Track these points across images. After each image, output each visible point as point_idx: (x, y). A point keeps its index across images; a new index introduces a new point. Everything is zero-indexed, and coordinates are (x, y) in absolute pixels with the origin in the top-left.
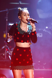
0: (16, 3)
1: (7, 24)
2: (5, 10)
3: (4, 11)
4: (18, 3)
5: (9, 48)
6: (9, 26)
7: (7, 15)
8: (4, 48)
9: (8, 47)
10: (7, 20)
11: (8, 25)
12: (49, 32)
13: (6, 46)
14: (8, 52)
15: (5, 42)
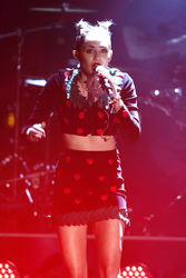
0: (52, 10)
1: (20, 82)
2: (14, 34)
3: (8, 35)
5: (24, 163)
7: (20, 51)
8: (8, 163)
9: (21, 159)
10: (19, 67)
11: (24, 83)
13: (16, 155)
14: (22, 176)
15: (12, 141)
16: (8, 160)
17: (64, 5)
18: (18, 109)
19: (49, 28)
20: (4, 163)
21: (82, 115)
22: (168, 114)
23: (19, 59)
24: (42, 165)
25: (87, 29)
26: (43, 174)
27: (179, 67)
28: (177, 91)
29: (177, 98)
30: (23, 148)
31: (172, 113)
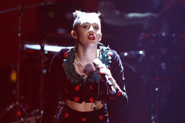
1: (20, 47)
3: (11, 10)
5: (24, 109)
6: (25, 49)
8: (11, 110)
9: (22, 106)
10: (19, 35)
11: (23, 47)
13: (17, 103)
14: (22, 119)
15: (14, 92)
16: (11, 107)
18: (18, 67)
20: (8, 109)
21: (77, 88)
22: (134, 70)
23: (20, 29)
24: (38, 111)
26: (38, 117)
28: (141, 52)
30: (23, 97)
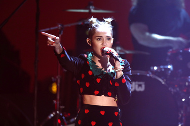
0: (82, 11)
2: (56, 27)
4: (87, 11)
9: (61, 114)
12: (161, 80)
13: (58, 112)
15: (55, 102)
16: (52, 115)
17: (91, 7)
19: (80, 23)
20: (50, 117)
22: (163, 83)
25: (97, 23)
27: (171, 50)
28: (169, 67)
29: (170, 72)
30: (63, 107)
31: (166, 82)
